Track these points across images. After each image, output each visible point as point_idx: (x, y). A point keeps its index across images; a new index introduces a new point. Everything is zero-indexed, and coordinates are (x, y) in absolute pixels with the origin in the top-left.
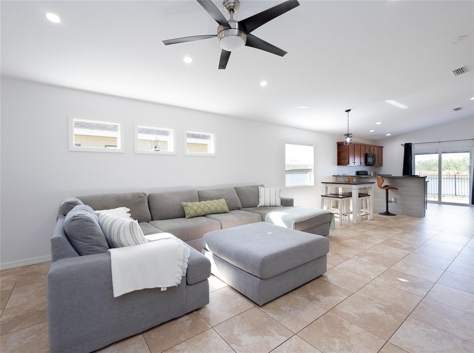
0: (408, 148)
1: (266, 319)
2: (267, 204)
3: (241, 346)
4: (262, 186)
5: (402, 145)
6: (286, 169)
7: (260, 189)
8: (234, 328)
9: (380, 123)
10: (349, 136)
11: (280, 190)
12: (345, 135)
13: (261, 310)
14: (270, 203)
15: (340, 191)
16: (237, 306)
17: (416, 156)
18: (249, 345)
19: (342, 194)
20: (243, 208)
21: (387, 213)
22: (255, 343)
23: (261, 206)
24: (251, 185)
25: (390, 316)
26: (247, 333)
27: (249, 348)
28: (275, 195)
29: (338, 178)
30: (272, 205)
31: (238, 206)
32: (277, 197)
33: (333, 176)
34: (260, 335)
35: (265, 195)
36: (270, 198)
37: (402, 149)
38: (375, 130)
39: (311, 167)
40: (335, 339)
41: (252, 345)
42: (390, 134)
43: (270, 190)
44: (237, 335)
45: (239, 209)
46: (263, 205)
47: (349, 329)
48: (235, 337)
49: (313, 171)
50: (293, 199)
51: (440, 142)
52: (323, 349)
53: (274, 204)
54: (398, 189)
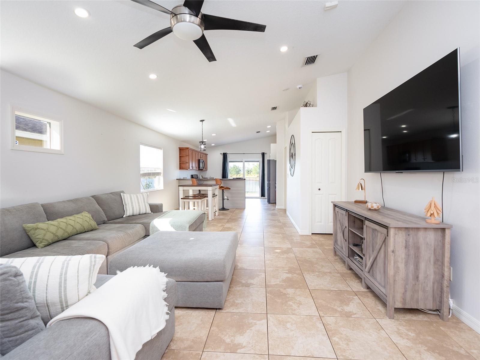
0: (225, 156)
1: (237, 316)
2: (136, 212)
3: (245, 346)
4: (123, 192)
5: (221, 154)
6: (141, 173)
7: (124, 196)
8: (222, 339)
9: (215, 135)
10: (204, 143)
11: (147, 195)
12: (200, 142)
13: (224, 311)
14: (140, 210)
15: (191, 193)
16: (200, 320)
17: (230, 163)
18: (250, 342)
19: (192, 196)
20: (108, 221)
21: (223, 209)
22: (251, 337)
23: (128, 216)
24: (110, 192)
25: (295, 275)
26: (237, 335)
27: (252, 343)
28: (144, 202)
29: (181, 181)
30: (141, 212)
31: (104, 219)
32: (146, 204)
33: (177, 179)
34: (248, 330)
35: (132, 203)
36: (139, 206)
37: (222, 157)
38: (207, 140)
39: (161, 170)
40: (289, 303)
41: (251, 340)
42: (214, 145)
43: (137, 197)
44: (231, 341)
45: (104, 223)
46: (131, 214)
47: (288, 293)
48: (232, 344)
49: (162, 174)
50: (162, 204)
51: (244, 154)
52: (290, 312)
53: (144, 212)
54: (230, 189)
